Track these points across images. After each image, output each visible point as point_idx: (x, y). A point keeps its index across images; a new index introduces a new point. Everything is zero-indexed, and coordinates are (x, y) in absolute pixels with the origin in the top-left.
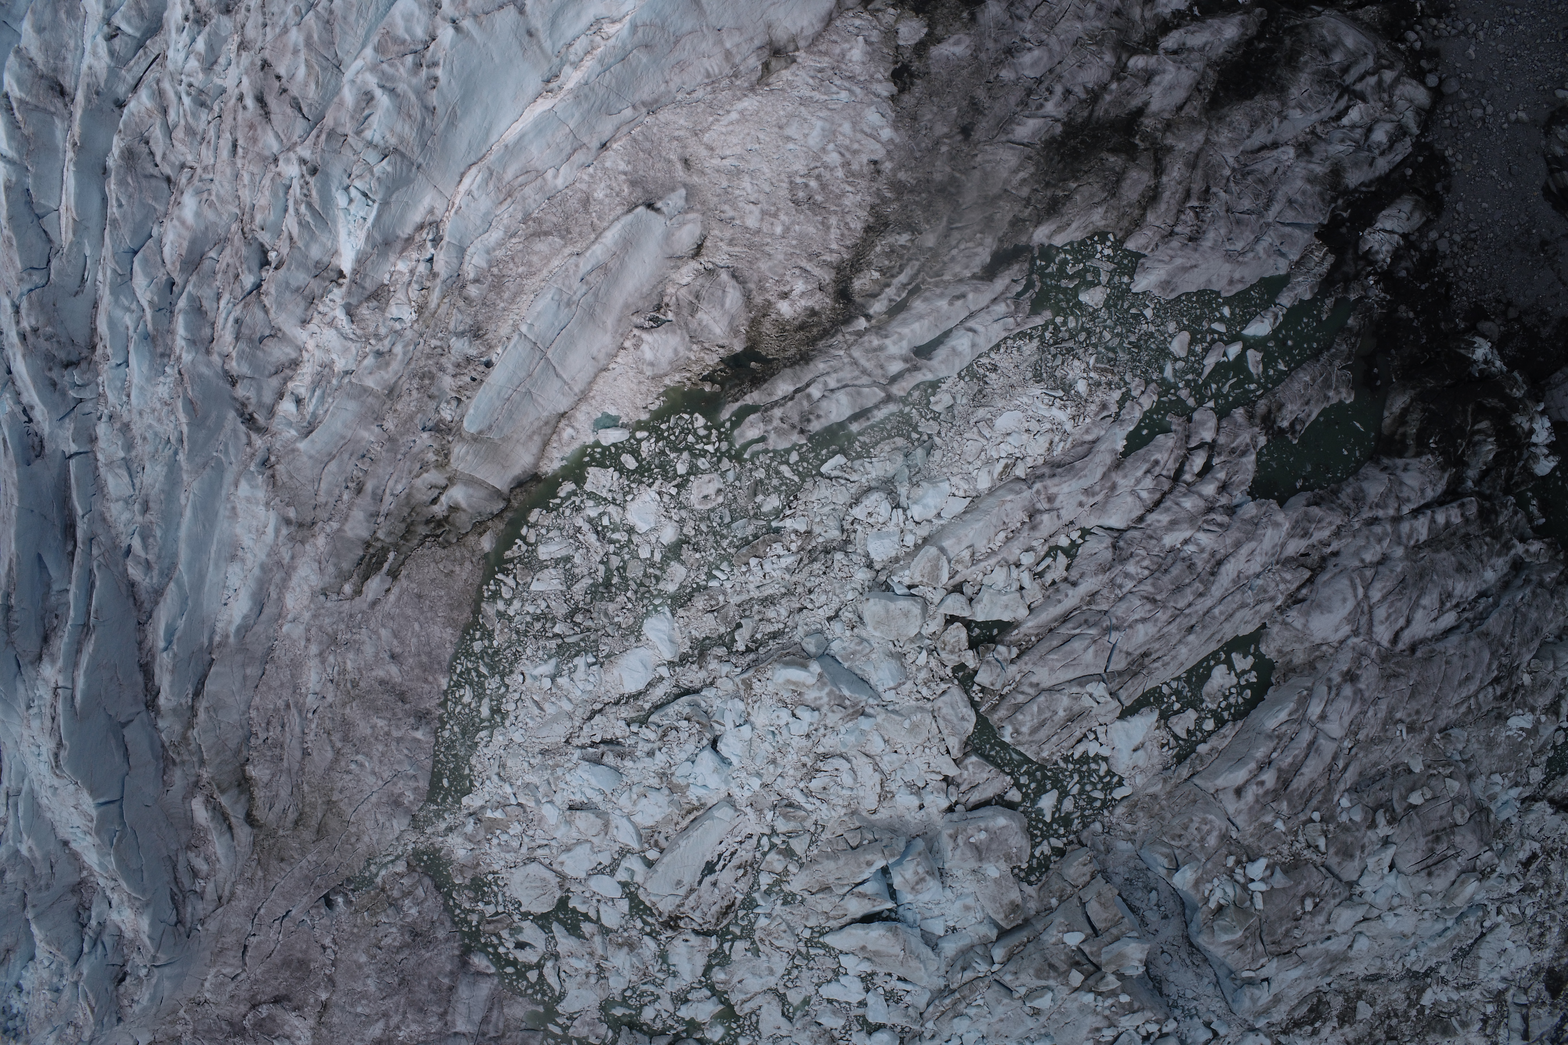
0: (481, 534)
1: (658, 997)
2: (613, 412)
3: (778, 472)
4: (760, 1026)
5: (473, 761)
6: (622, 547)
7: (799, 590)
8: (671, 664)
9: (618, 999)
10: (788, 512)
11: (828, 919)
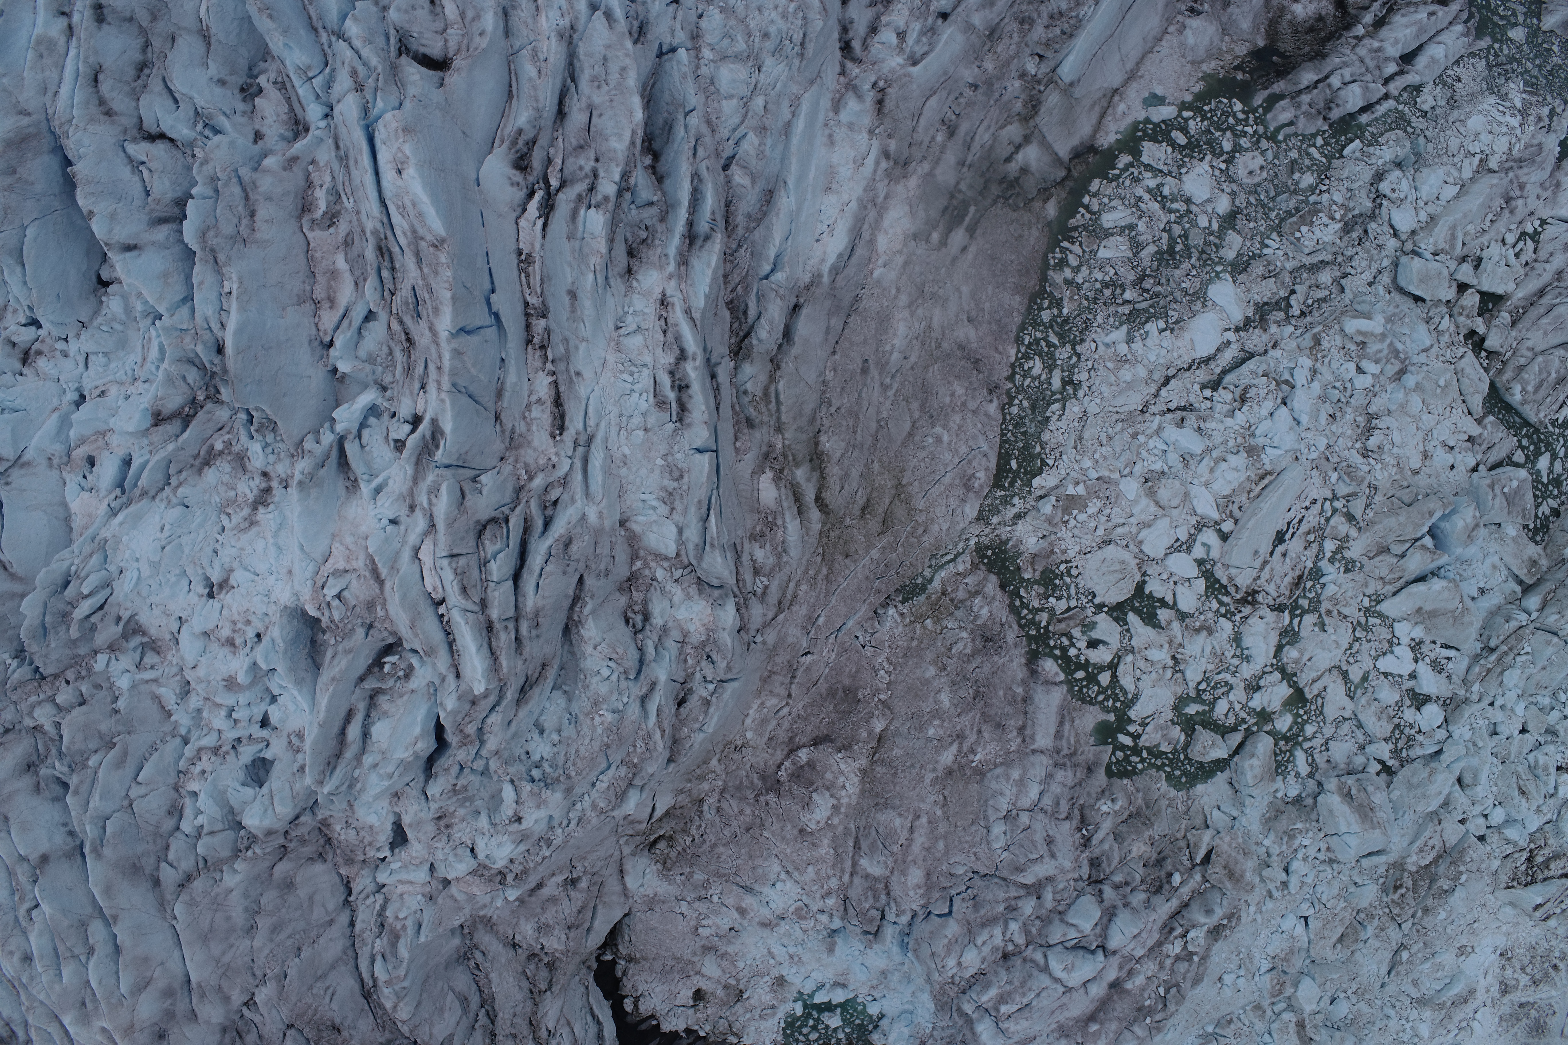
0: (1045, 201)
1: (1232, 688)
2: (1159, 91)
3: (1308, 154)
4: (1325, 710)
5: (1045, 437)
6: (1181, 217)
7: (1340, 259)
8: (1237, 330)
9: (1193, 694)
10: (1324, 188)
11: (1385, 584)
